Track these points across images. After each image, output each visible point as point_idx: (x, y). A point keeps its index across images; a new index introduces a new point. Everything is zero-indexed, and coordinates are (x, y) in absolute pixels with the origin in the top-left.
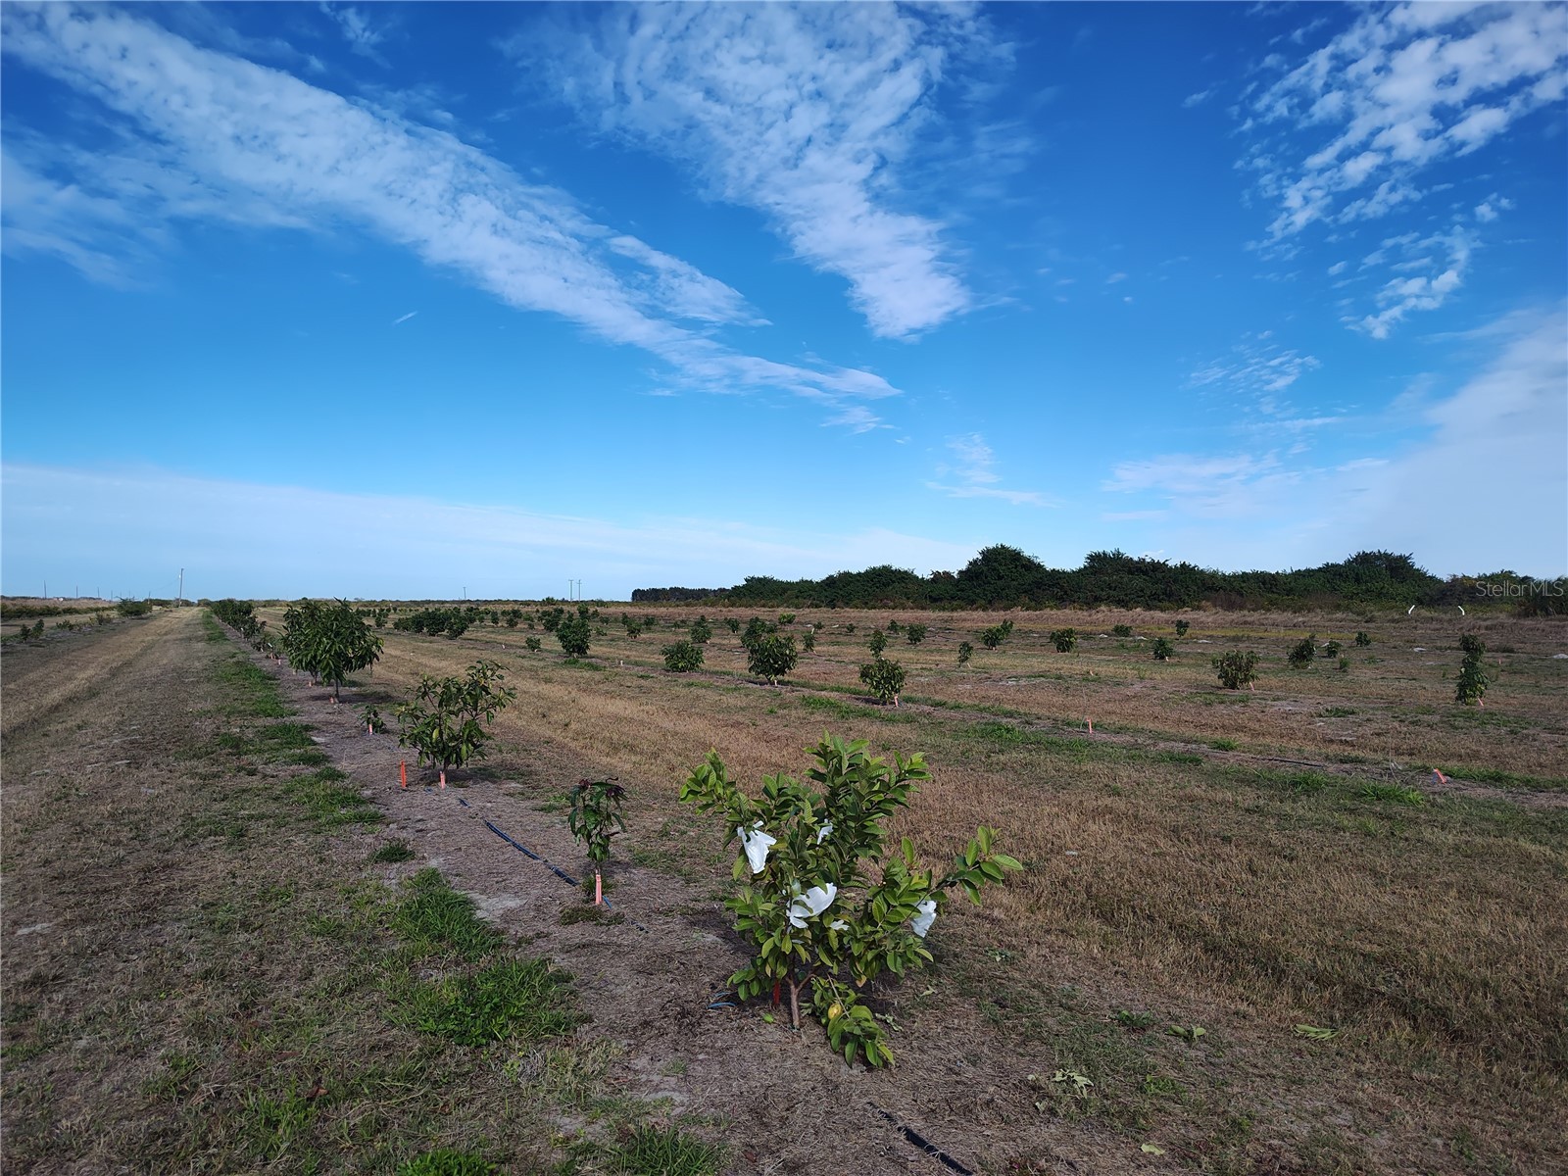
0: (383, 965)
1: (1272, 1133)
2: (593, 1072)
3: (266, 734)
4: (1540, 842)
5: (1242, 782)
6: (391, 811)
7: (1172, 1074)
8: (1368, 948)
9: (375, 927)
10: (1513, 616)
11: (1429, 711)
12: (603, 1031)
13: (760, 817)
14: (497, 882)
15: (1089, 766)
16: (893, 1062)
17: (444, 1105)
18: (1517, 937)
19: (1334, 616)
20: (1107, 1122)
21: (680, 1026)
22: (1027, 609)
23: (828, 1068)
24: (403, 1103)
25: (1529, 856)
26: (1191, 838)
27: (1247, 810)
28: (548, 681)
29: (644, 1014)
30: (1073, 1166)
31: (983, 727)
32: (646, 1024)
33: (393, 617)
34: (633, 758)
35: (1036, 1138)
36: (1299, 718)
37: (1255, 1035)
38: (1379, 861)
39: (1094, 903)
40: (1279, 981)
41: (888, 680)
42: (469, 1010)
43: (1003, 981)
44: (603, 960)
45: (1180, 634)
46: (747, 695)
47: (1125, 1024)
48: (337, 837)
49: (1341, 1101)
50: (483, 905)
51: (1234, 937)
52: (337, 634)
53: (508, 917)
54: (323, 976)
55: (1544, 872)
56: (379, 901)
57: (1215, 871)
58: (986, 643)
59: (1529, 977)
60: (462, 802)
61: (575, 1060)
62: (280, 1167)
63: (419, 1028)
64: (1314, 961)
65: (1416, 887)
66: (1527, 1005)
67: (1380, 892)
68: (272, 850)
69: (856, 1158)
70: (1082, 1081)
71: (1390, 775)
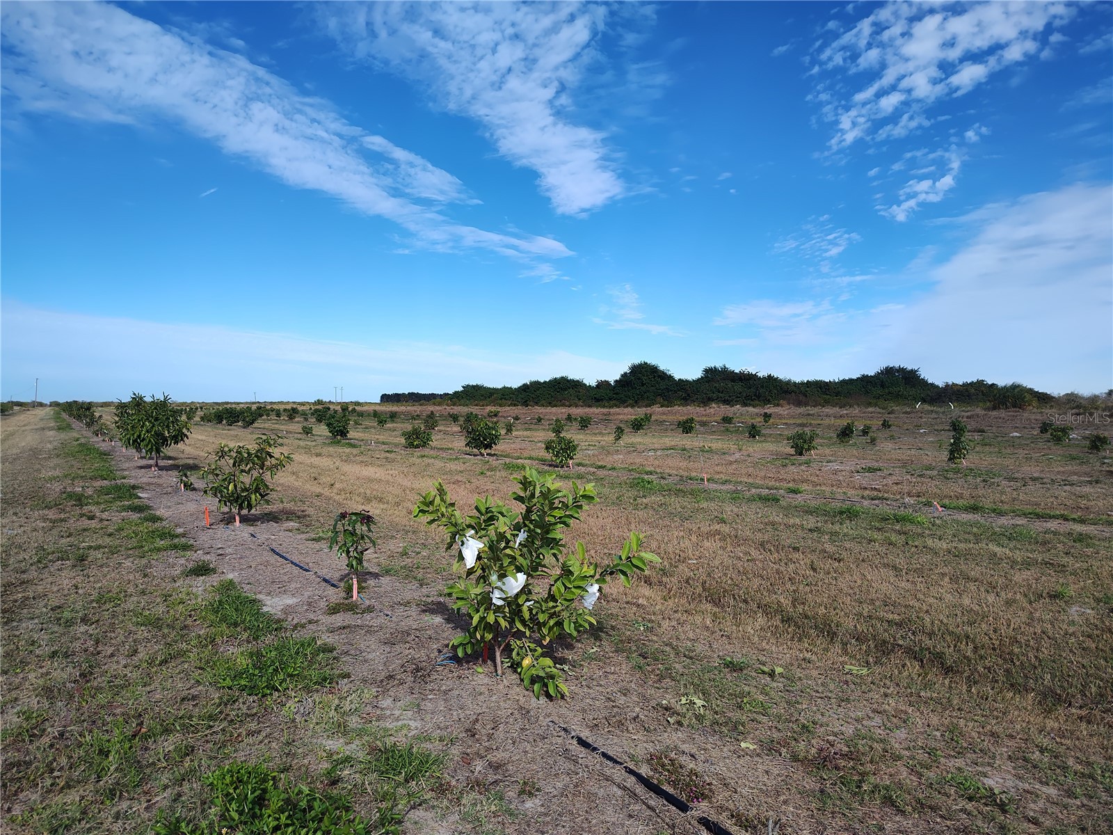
0: (192, 644)
1: (829, 733)
2: (350, 710)
3: (102, 491)
4: (1003, 546)
5: (807, 512)
6: (198, 543)
7: (761, 698)
8: (891, 617)
9: (186, 619)
10: (985, 410)
11: (930, 468)
12: (358, 683)
13: (473, 528)
14: (279, 588)
15: (704, 505)
16: (568, 695)
17: (238, 736)
18: (987, 606)
19: (867, 410)
20: (717, 728)
21: (415, 677)
22: (662, 406)
23: (522, 700)
24: (206, 736)
25: (995, 555)
26: (772, 549)
27: (810, 530)
28: (318, 455)
29: (389, 671)
30: (694, 757)
31: (631, 481)
32: (390, 677)
33: (200, 413)
34: (382, 506)
35: (668, 740)
36: (844, 473)
37: (817, 673)
38: (898, 561)
39: (707, 594)
40: (832, 639)
41: (565, 450)
42: (257, 672)
43: (646, 642)
44: (358, 637)
45: (766, 422)
46: (464, 463)
47: (728, 667)
48: (157, 560)
49: (874, 711)
50: (268, 603)
51: (801, 612)
52: (156, 419)
53: (287, 610)
54: (145, 652)
55: (1005, 565)
56: (189, 602)
57: (789, 569)
58: (633, 428)
59: (995, 631)
60: (252, 535)
61: (337, 701)
62: (110, 782)
63: (219, 685)
64: (855, 626)
65: (923, 577)
66: (994, 649)
67: (899, 580)
68: (107, 569)
69: (542, 758)
70: (699, 703)
71: (905, 507)
